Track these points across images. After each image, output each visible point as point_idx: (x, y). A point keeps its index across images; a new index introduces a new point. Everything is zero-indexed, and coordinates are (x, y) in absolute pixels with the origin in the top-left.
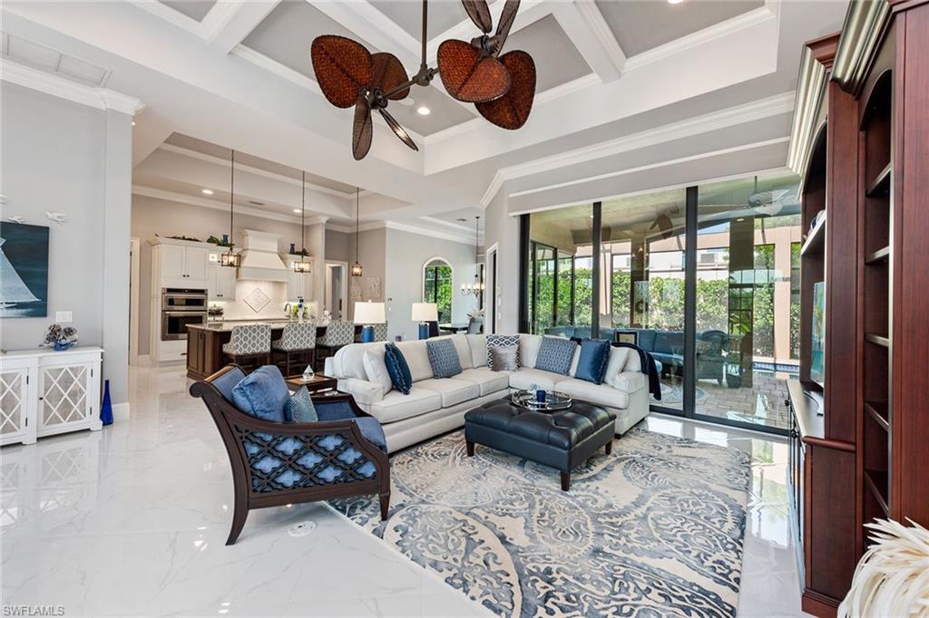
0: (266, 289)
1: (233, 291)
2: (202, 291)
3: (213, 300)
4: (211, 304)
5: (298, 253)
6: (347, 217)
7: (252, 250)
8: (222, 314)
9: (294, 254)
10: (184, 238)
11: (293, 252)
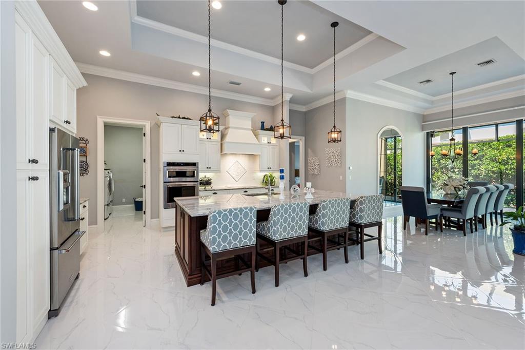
0: (243, 161)
1: (219, 164)
2: (194, 164)
3: (203, 171)
4: (202, 176)
5: (267, 130)
6: (309, 91)
7: (233, 128)
8: (210, 183)
9: (264, 130)
10: (179, 118)
11: (263, 128)
